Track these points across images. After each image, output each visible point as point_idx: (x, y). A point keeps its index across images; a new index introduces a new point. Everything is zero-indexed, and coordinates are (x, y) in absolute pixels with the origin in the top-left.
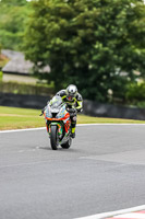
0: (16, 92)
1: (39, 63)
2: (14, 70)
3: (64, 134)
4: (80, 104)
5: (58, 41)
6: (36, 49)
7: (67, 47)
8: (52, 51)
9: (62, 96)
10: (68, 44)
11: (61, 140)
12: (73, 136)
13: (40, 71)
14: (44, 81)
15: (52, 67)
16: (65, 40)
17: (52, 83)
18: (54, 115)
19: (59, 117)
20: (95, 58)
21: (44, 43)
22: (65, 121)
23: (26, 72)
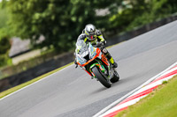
0: (24, 69)
1: (34, 37)
3: (107, 69)
4: (101, 37)
5: (37, 16)
9: (83, 39)
11: (108, 75)
12: (114, 66)
13: (38, 42)
14: (45, 49)
17: (52, 46)
18: (87, 58)
19: (92, 57)
22: (100, 57)
23: (28, 48)
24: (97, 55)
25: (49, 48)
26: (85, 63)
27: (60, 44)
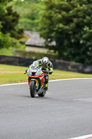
1: (49, 40)
2: (32, 44)
3: (39, 88)
5: (61, 25)
6: (47, 30)
7: (66, 30)
8: (57, 32)
10: (67, 27)
11: (37, 91)
12: (46, 89)
13: (50, 44)
14: (52, 51)
15: (57, 42)
16: (65, 25)
17: (57, 52)
19: (37, 75)
20: (84, 36)
21: (52, 27)
22: (41, 78)
23: (40, 45)
24: (40, 76)
25: (55, 52)
26: (30, 76)
27: (65, 54)
